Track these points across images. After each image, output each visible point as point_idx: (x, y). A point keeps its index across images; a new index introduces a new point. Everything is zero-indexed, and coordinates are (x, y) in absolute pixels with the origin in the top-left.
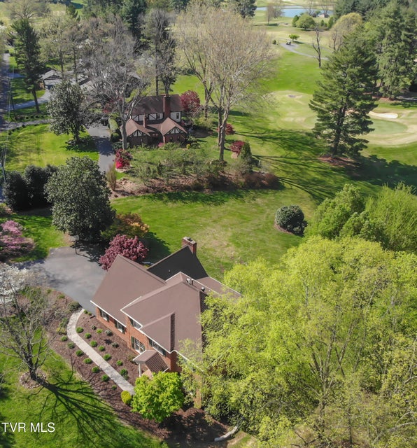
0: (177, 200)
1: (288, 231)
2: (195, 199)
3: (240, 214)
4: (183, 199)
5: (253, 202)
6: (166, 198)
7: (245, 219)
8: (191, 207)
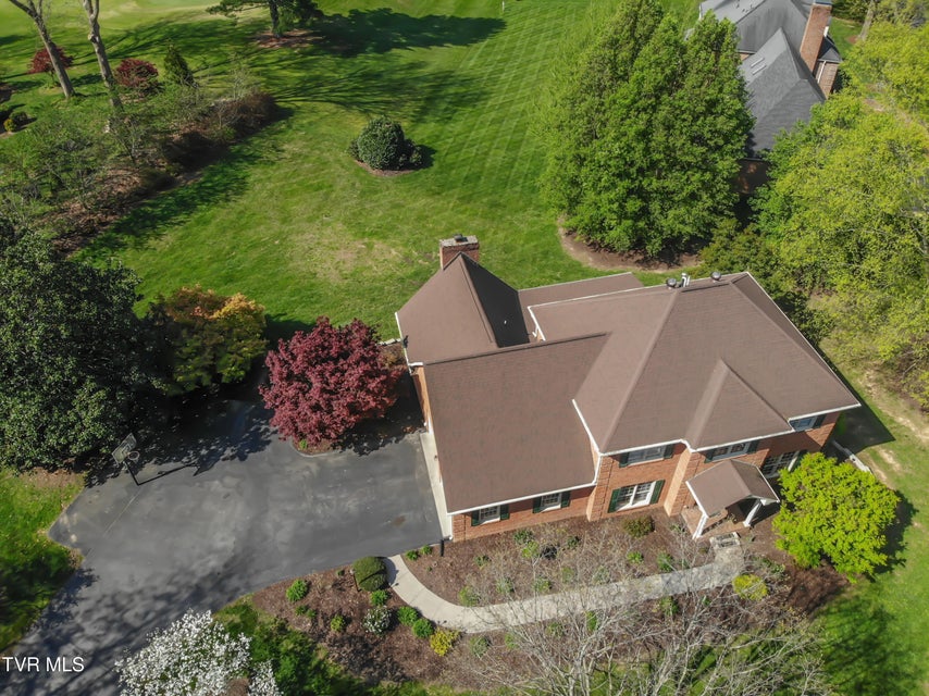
0: (154, 227)
1: (401, 169)
2: (186, 205)
3: (300, 184)
4: (164, 218)
5: (285, 155)
6: (127, 239)
7: (319, 188)
8: (206, 223)
